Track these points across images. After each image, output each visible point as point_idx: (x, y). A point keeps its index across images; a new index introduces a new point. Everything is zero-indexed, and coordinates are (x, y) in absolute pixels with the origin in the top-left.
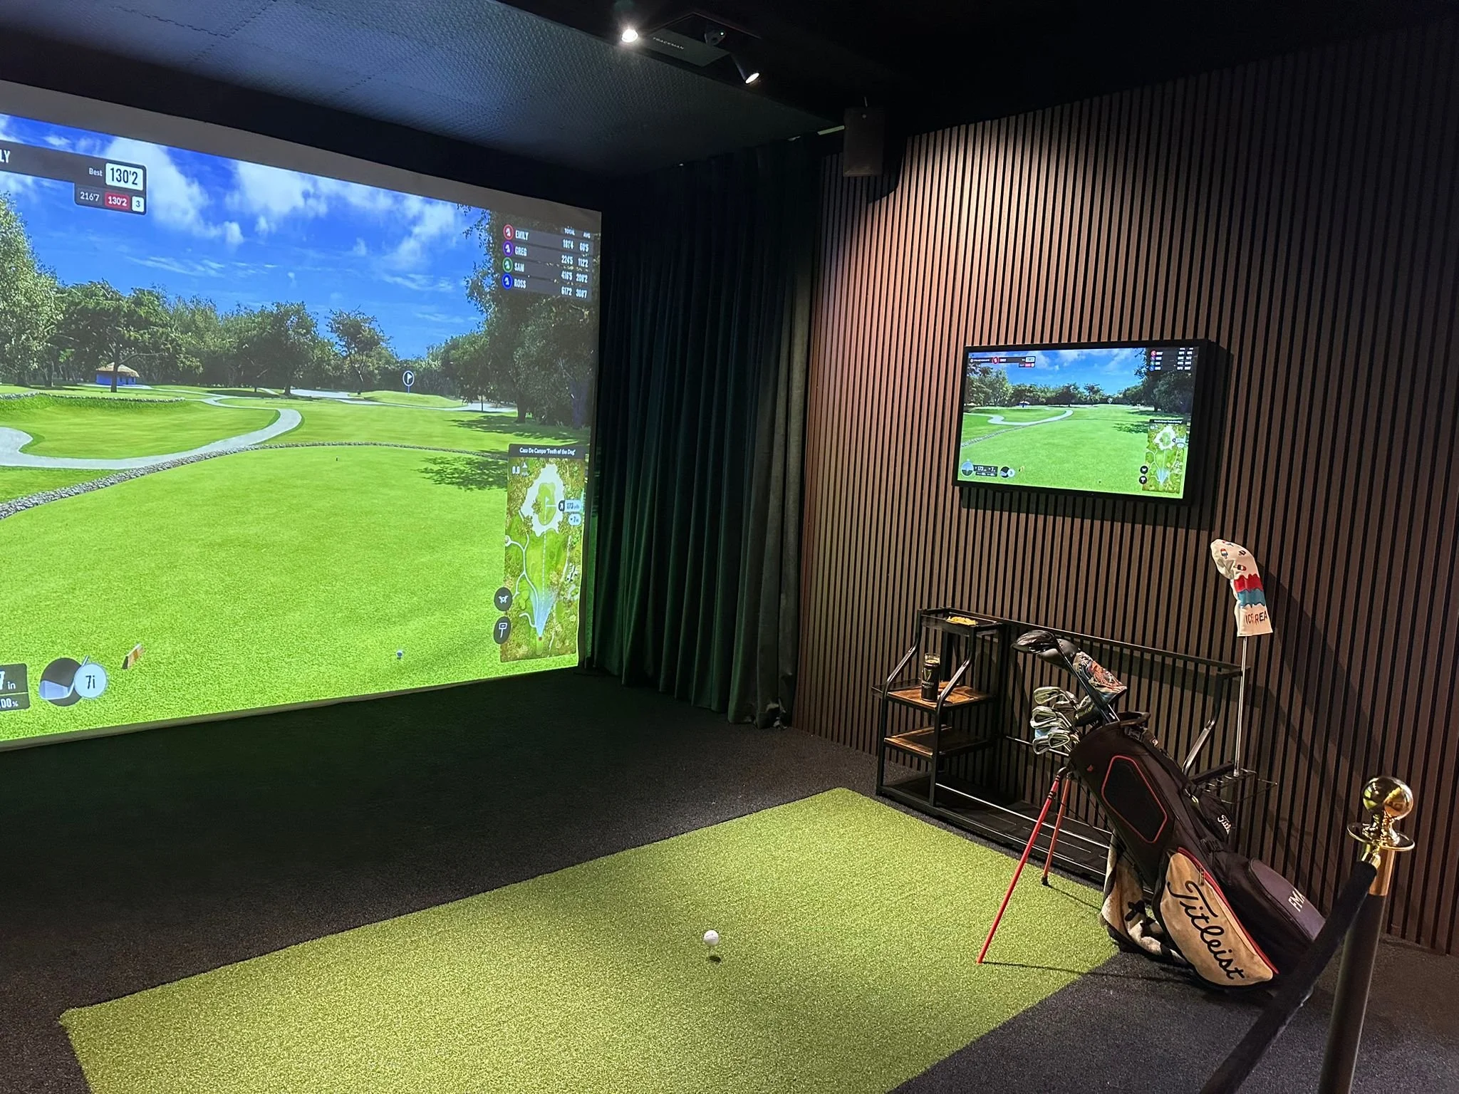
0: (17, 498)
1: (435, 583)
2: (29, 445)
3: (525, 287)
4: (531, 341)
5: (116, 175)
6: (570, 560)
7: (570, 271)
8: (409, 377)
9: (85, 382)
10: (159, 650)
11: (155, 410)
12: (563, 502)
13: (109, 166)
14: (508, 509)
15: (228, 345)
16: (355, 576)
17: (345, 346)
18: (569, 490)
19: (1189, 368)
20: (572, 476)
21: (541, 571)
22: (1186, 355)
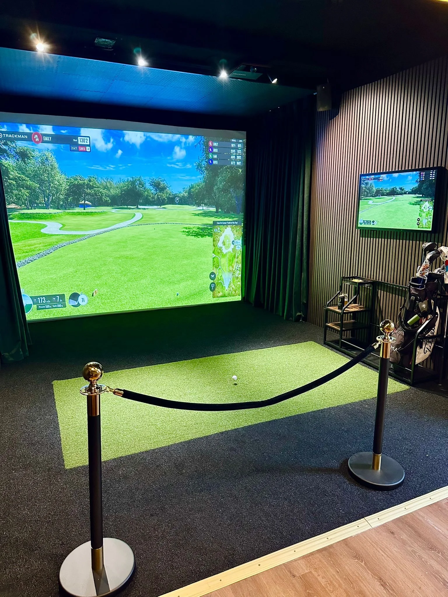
0: (59, 244)
1: (188, 270)
2: (62, 228)
3: (217, 163)
4: (220, 183)
5: (81, 140)
6: (237, 262)
7: (234, 155)
8: (177, 199)
9: (76, 207)
10: (102, 291)
11: (97, 215)
12: (234, 241)
13: (79, 138)
14: (213, 244)
15: (118, 192)
16: (162, 268)
17: (155, 190)
18: (236, 237)
19: (433, 178)
20: (236, 231)
21: (226, 266)
22: (433, 173)
